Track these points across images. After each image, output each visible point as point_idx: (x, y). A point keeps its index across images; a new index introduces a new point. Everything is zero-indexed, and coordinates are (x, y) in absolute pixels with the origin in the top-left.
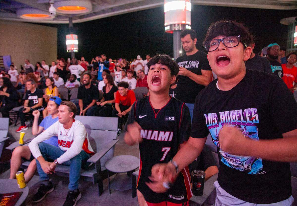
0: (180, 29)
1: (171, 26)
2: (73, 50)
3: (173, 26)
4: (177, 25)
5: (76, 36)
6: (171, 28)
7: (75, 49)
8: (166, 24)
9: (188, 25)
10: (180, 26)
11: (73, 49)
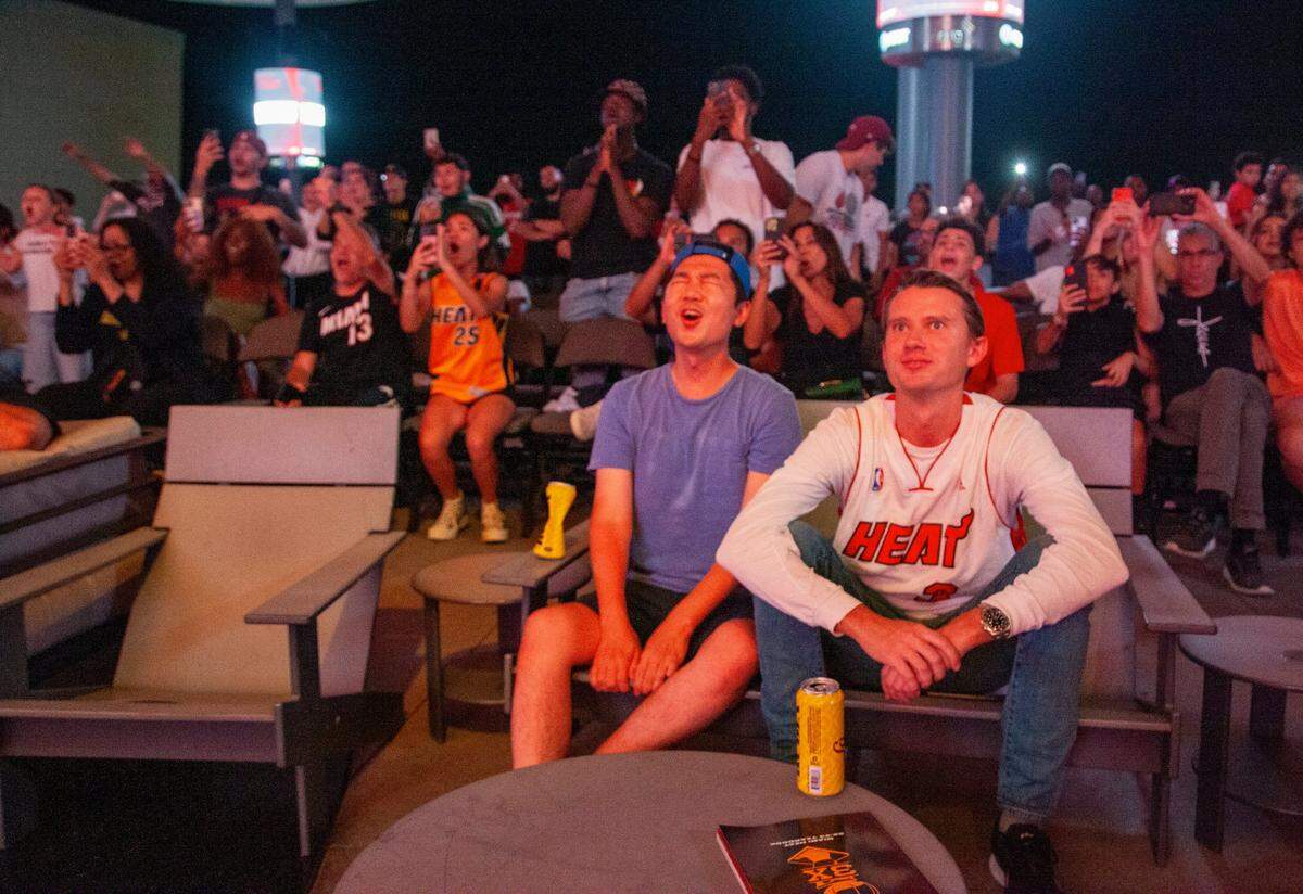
0: (968, 46)
1: (915, 24)
2: (295, 158)
3: (927, 24)
4: (947, 24)
5: (311, 80)
6: (915, 37)
7: (306, 150)
8: (885, 16)
9: (1013, 24)
10: (969, 27)
11: (293, 151)
